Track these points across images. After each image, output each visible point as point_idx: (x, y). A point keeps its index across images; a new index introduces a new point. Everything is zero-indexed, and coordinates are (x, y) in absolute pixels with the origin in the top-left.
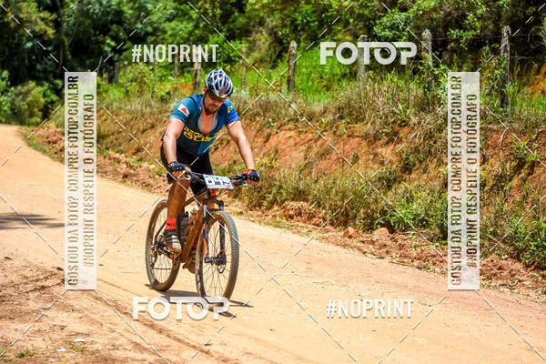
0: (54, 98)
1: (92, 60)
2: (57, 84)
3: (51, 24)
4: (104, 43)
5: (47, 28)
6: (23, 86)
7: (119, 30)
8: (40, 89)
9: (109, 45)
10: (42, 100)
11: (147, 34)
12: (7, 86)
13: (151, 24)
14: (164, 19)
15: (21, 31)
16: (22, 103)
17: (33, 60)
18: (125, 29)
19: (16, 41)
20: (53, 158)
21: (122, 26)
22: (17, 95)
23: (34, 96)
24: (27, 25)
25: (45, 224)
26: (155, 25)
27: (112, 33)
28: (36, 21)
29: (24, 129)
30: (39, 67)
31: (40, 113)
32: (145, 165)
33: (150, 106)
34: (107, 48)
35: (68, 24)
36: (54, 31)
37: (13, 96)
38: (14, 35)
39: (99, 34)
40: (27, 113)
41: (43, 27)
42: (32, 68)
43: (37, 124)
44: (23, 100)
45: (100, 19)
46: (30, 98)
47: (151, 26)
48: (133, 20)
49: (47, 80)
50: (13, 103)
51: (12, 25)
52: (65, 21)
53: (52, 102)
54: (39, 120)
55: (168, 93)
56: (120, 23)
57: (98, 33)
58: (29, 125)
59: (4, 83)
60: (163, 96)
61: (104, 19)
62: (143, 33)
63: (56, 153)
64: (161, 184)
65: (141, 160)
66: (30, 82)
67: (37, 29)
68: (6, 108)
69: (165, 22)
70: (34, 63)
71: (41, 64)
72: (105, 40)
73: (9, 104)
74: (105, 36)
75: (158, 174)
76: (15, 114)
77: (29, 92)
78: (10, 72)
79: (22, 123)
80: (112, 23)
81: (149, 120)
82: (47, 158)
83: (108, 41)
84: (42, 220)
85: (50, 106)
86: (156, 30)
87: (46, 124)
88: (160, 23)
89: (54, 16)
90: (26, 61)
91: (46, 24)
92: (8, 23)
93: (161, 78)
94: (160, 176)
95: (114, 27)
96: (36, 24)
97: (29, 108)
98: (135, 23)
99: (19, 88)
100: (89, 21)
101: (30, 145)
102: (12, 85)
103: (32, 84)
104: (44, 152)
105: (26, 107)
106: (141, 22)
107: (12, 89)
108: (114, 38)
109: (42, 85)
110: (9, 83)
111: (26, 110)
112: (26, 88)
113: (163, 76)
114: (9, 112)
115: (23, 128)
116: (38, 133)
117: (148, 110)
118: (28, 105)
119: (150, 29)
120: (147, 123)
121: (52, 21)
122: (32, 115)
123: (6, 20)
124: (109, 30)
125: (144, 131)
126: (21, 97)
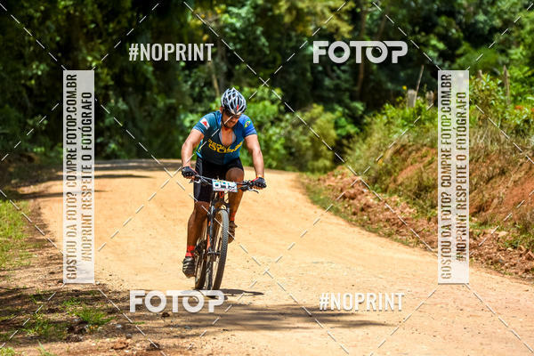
0: (352, 129)
1: (409, 71)
2: (356, 109)
3: (346, 18)
4: (426, 45)
5: (340, 24)
6: (303, 112)
7: (450, 24)
8: (329, 116)
9: (435, 48)
10: (333, 133)
11: (494, 30)
12: (280, 111)
13: (500, 14)
14: (519, 6)
15: (300, 29)
16: (303, 138)
17: (320, 72)
18: (460, 24)
19: (292, 44)
20: (350, 222)
21: (455, 18)
22: (295, 126)
23: (320, 128)
24: (309, 18)
25: (339, 321)
26: (506, 16)
27: (439, 29)
28: (323, 13)
29: (306, 177)
30: (327, 82)
31: (330, 154)
32: (491, 230)
33: (499, 141)
34: (431, 54)
35: (371, 16)
36: (350, 28)
37: (290, 128)
38: (289, 35)
39: (419, 32)
40: (310, 153)
41: (335, 21)
42: (316, 84)
43: (325, 170)
44: (304, 133)
45: (422, 9)
46: (314, 131)
47: (500, 17)
48: (472, 9)
49: (340, 103)
50: (288, 138)
51: (287, 19)
52: (367, 12)
53: (349, 137)
54: (328, 163)
55: (527, 121)
56: (451, 14)
57: (417, 29)
58: (313, 171)
59: (275, 107)
60: (518, 126)
61: (427, 7)
62: (488, 28)
63: (354, 214)
64: (516, 260)
65: (485, 223)
66: (315, 105)
67: (324, 24)
68: (277, 146)
69: (521, 10)
70: (320, 76)
71: (332, 79)
72: (428, 41)
73: (282, 141)
74: (428, 33)
75: (511, 245)
76: (291, 154)
77: (312, 121)
78: (283, 90)
79: (302, 167)
80: (439, 13)
81: (497, 163)
82: (341, 221)
83: (434, 42)
84: (333, 315)
85: (345, 142)
86: (507, 23)
87: (339, 169)
88: (514, 13)
89: (351, 4)
90: (309, 74)
91: (339, 17)
92: (281, 16)
93: (515, 98)
94: (515, 248)
95: (443, 20)
96: (323, 17)
97: (313, 146)
98: (475, 14)
99: (298, 115)
100: (404, 11)
101: (314, 202)
102: (287, 110)
103: (317, 109)
104: (337, 212)
105: (309, 144)
106: (486, 13)
107: (288, 116)
108: (441, 38)
109: (333, 111)
110: (282, 108)
111: (307, 149)
112: (308, 115)
113: (520, 94)
114: (283, 152)
115: (305, 175)
116: (327, 183)
117: (496, 147)
118: (312, 140)
119: (497, 22)
120: (495, 168)
121: (347, 12)
122: (317, 156)
123: (277, 12)
124: (435, 25)
125: (490, 179)
126: (301, 129)
